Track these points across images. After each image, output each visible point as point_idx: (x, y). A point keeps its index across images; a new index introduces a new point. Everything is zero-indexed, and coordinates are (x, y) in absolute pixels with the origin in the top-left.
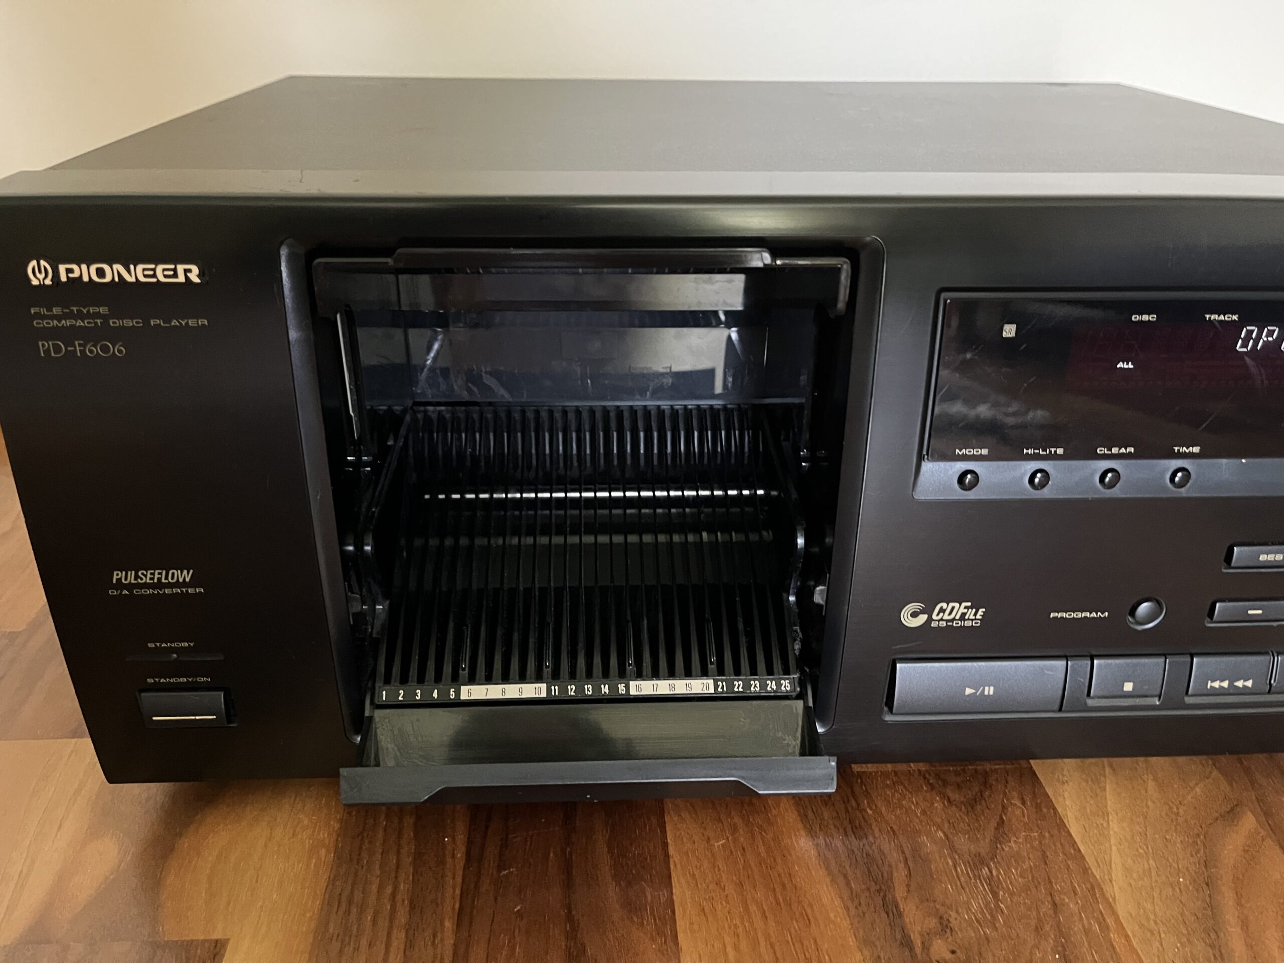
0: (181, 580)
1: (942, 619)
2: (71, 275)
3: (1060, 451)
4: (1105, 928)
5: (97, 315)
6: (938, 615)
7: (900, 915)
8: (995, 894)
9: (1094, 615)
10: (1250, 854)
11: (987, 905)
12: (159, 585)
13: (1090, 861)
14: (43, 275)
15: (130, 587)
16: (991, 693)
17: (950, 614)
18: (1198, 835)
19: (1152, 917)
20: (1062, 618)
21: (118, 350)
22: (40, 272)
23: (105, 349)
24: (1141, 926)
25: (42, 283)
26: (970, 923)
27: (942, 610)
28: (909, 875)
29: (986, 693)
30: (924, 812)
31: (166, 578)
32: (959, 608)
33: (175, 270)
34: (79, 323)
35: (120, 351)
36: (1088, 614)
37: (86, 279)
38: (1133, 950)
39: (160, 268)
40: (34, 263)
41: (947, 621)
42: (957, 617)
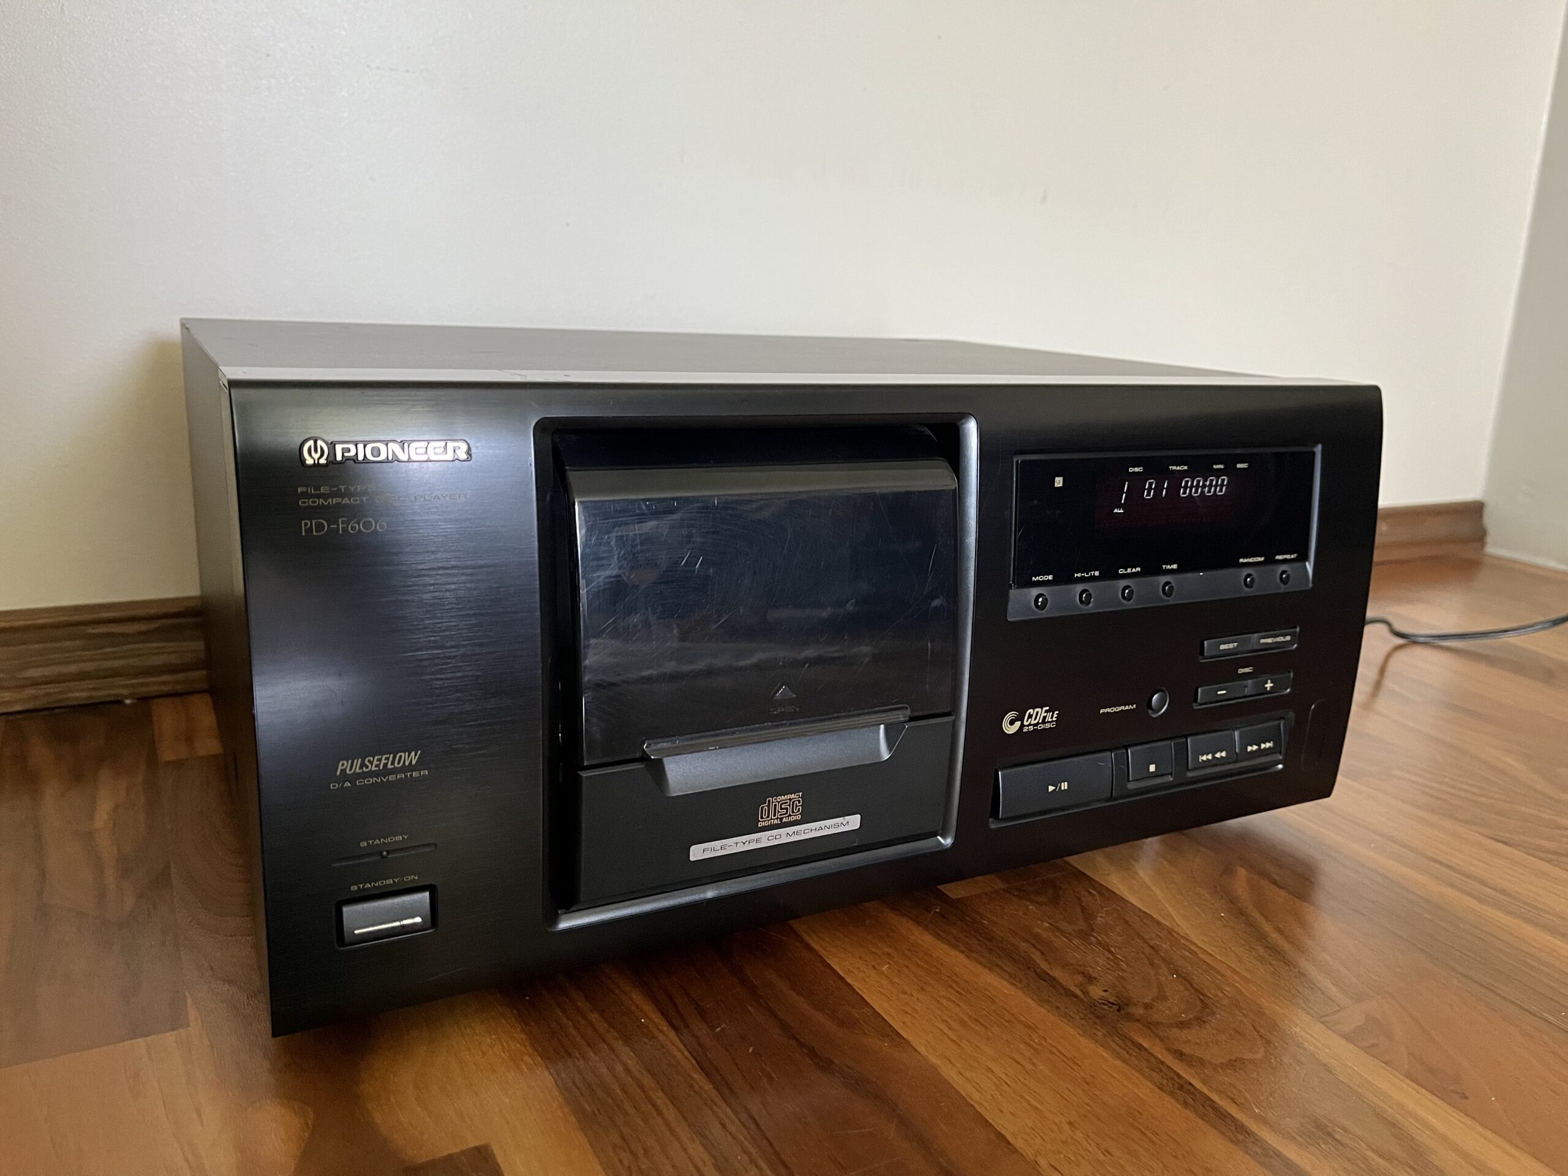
0: (407, 764)
1: (1030, 725)
2: (346, 454)
3: (1097, 573)
4: (1193, 953)
6: (1027, 721)
7: (1054, 979)
9: (1127, 708)
10: (1256, 891)
11: (1108, 958)
12: (386, 772)
13: (1157, 917)
14: (319, 454)
15: (357, 776)
16: (1066, 788)
17: (1035, 719)
18: (1216, 887)
19: (1219, 940)
20: (1107, 712)
21: (380, 525)
22: (316, 451)
24: (1214, 946)
25: (316, 462)
26: (1103, 971)
27: (1030, 716)
28: (1043, 955)
29: (1063, 788)
30: (1025, 914)
31: (393, 763)
32: (1042, 713)
33: (445, 448)
34: (346, 501)
36: (1123, 708)
37: (361, 457)
38: (1221, 962)
39: (431, 446)
40: (312, 442)
41: (1034, 725)
42: (1040, 721)
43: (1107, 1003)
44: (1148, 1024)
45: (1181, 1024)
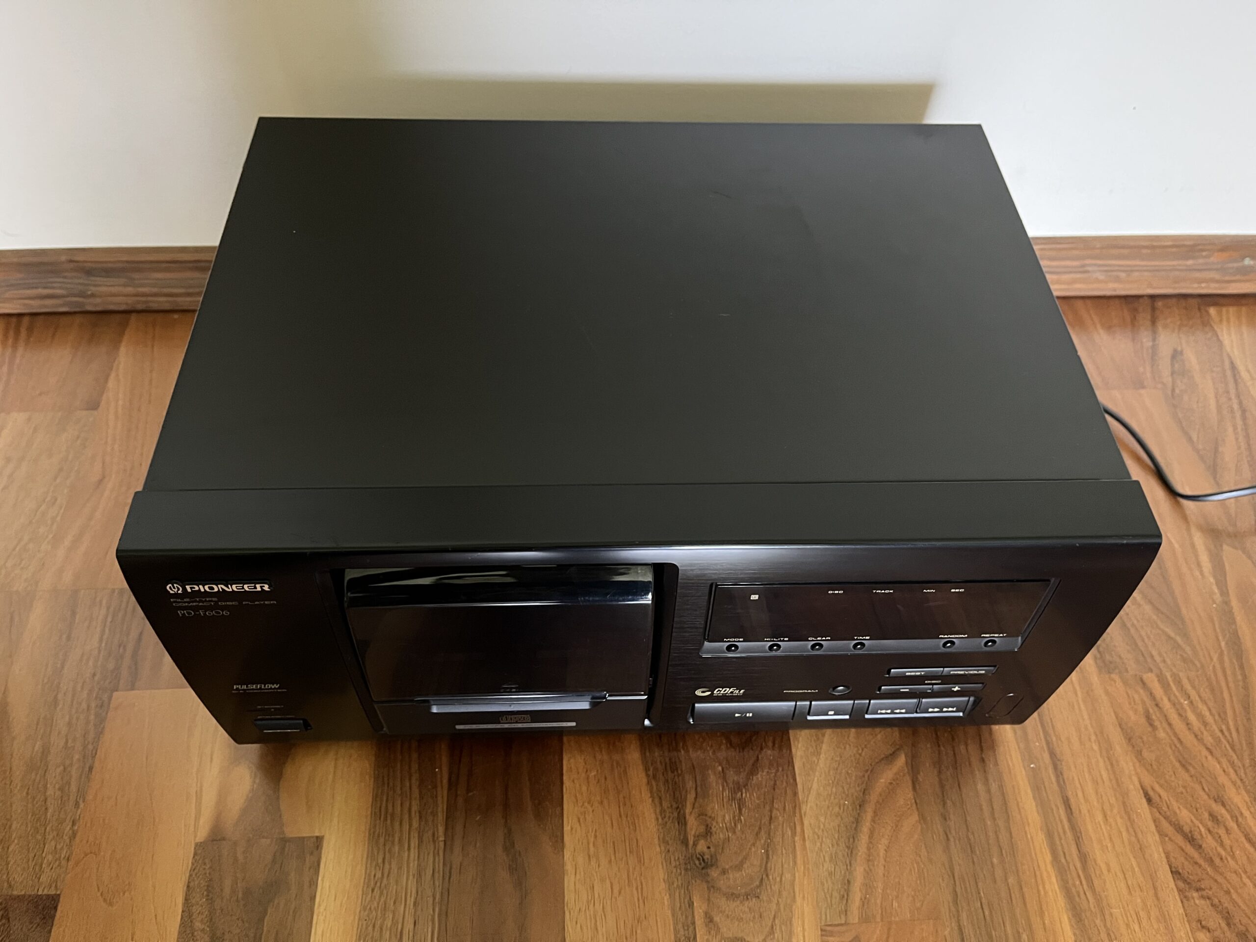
1: (719, 694)
2: (193, 589)
3: (786, 638)
4: (794, 833)
5: (211, 602)
6: (717, 692)
7: (686, 824)
8: (740, 810)
9: (810, 691)
10: (892, 788)
11: (734, 817)
13: (800, 787)
14: (177, 589)
16: (750, 715)
17: (724, 692)
18: (867, 771)
19: (822, 826)
20: (790, 692)
22: (175, 588)
23: (217, 613)
24: (814, 833)
25: (176, 592)
26: (722, 829)
27: (719, 691)
28: (696, 798)
29: (747, 715)
32: (730, 690)
33: (255, 586)
35: (226, 613)
36: (806, 691)
37: (202, 591)
39: (246, 586)
40: (170, 585)
41: (723, 694)
42: (729, 693)
43: (701, 859)
44: (712, 887)
45: (732, 896)
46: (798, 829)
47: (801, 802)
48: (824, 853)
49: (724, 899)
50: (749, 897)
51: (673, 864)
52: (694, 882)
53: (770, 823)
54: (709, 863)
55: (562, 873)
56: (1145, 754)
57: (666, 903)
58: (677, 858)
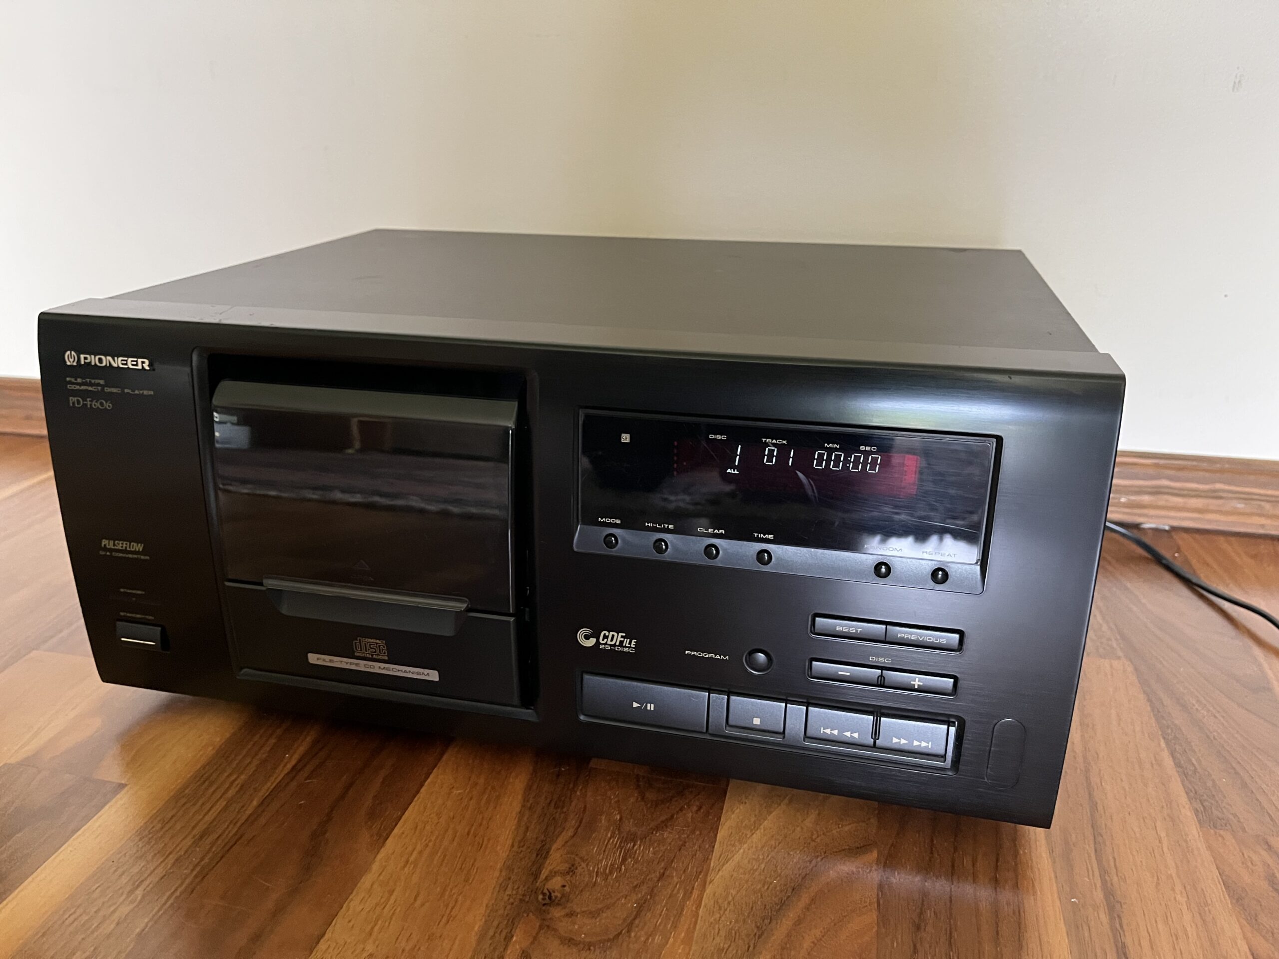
0: (137, 550)
1: (606, 644)
2: (86, 361)
3: (671, 527)
5: (98, 385)
6: (603, 640)
8: (624, 859)
12: (126, 551)
13: (716, 855)
14: (73, 360)
15: (111, 550)
16: (652, 709)
17: (612, 640)
18: (817, 857)
20: (694, 655)
21: (108, 405)
22: (71, 358)
23: (102, 404)
25: (72, 364)
27: (605, 637)
29: (649, 708)
30: (618, 801)
31: (130, 548)
32: (618, 637)
33: (137, 361)
34: (90, 388)
35: (109, 406)
36: (714, 656)
37: (93, 363)
38: (696, 915)
39: (130, 359)
40: (68, 352)
41: (611, 645)
42: (618, 644)
43: (548, 894)
44: (546, 926)
45: (569, 941)
46: (696, 893)
47: (711, 868)
48: (721, 926)
49: (556, 942)
50: (592, 948)
51: (509, 892)
52: (525, 915)
53: (658, 881)
54: (556, 901)
55: (364, 869)
56: (1263, 919)
57: (476, 928)
58: (516, 887)
